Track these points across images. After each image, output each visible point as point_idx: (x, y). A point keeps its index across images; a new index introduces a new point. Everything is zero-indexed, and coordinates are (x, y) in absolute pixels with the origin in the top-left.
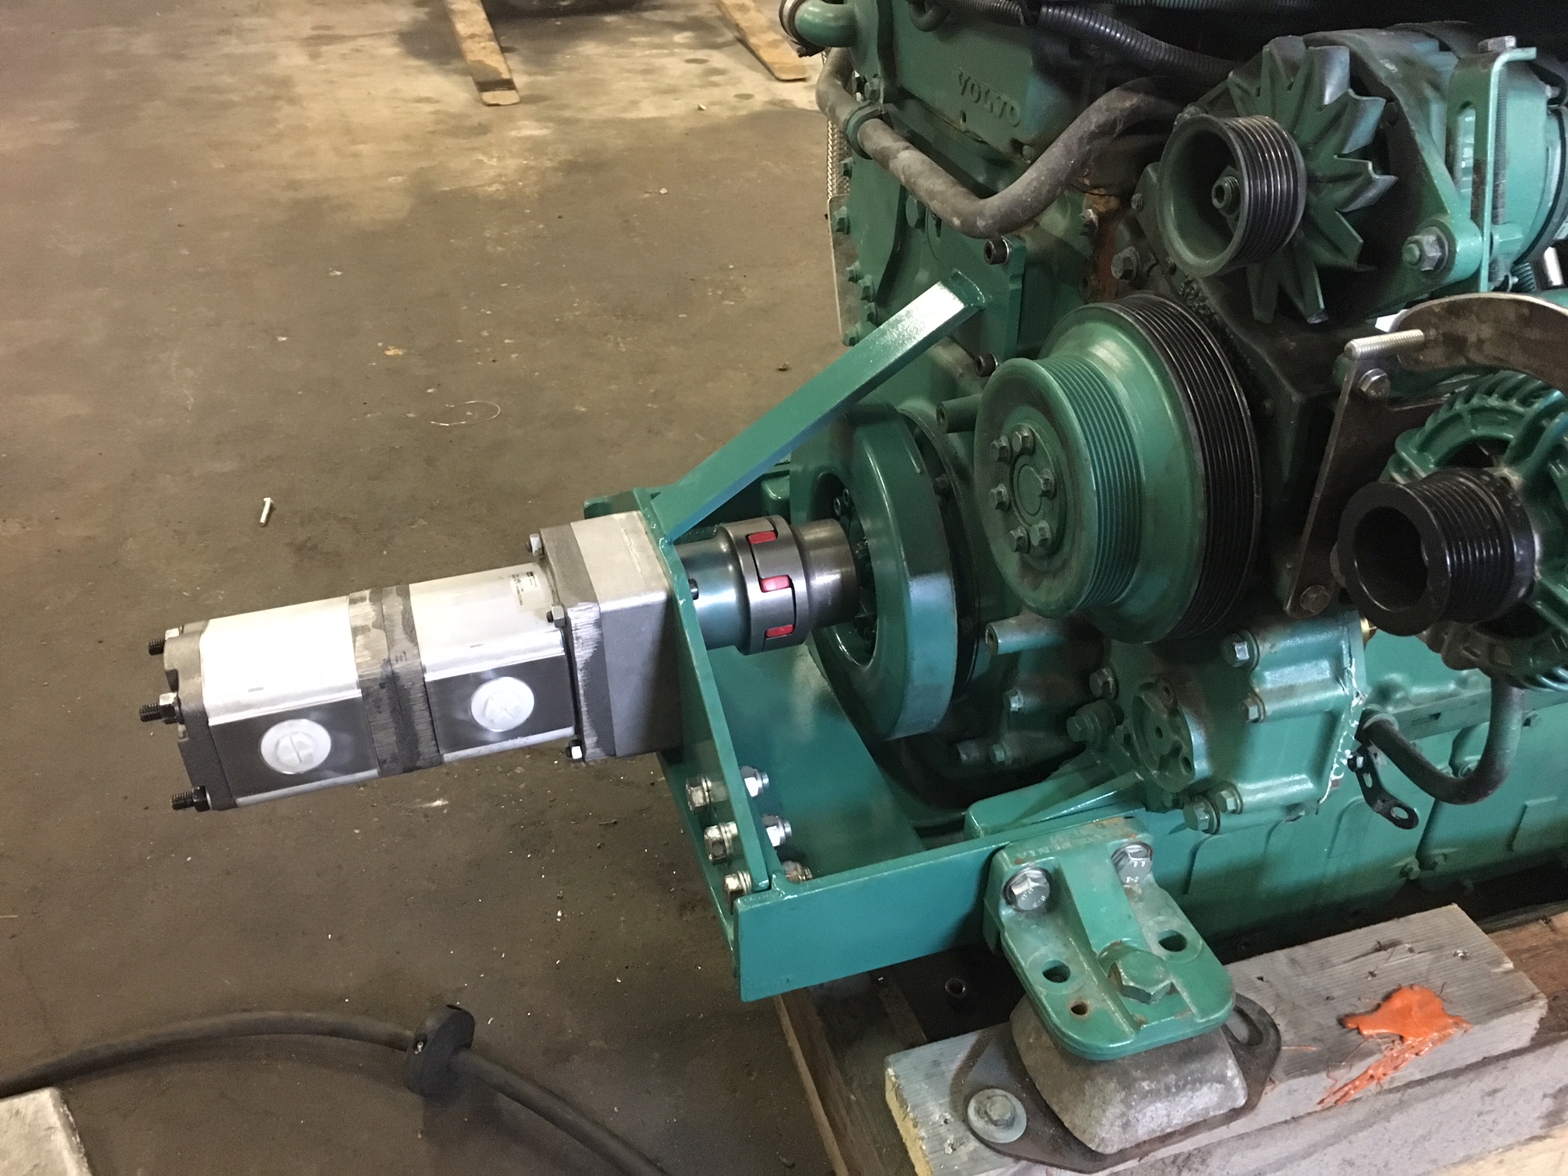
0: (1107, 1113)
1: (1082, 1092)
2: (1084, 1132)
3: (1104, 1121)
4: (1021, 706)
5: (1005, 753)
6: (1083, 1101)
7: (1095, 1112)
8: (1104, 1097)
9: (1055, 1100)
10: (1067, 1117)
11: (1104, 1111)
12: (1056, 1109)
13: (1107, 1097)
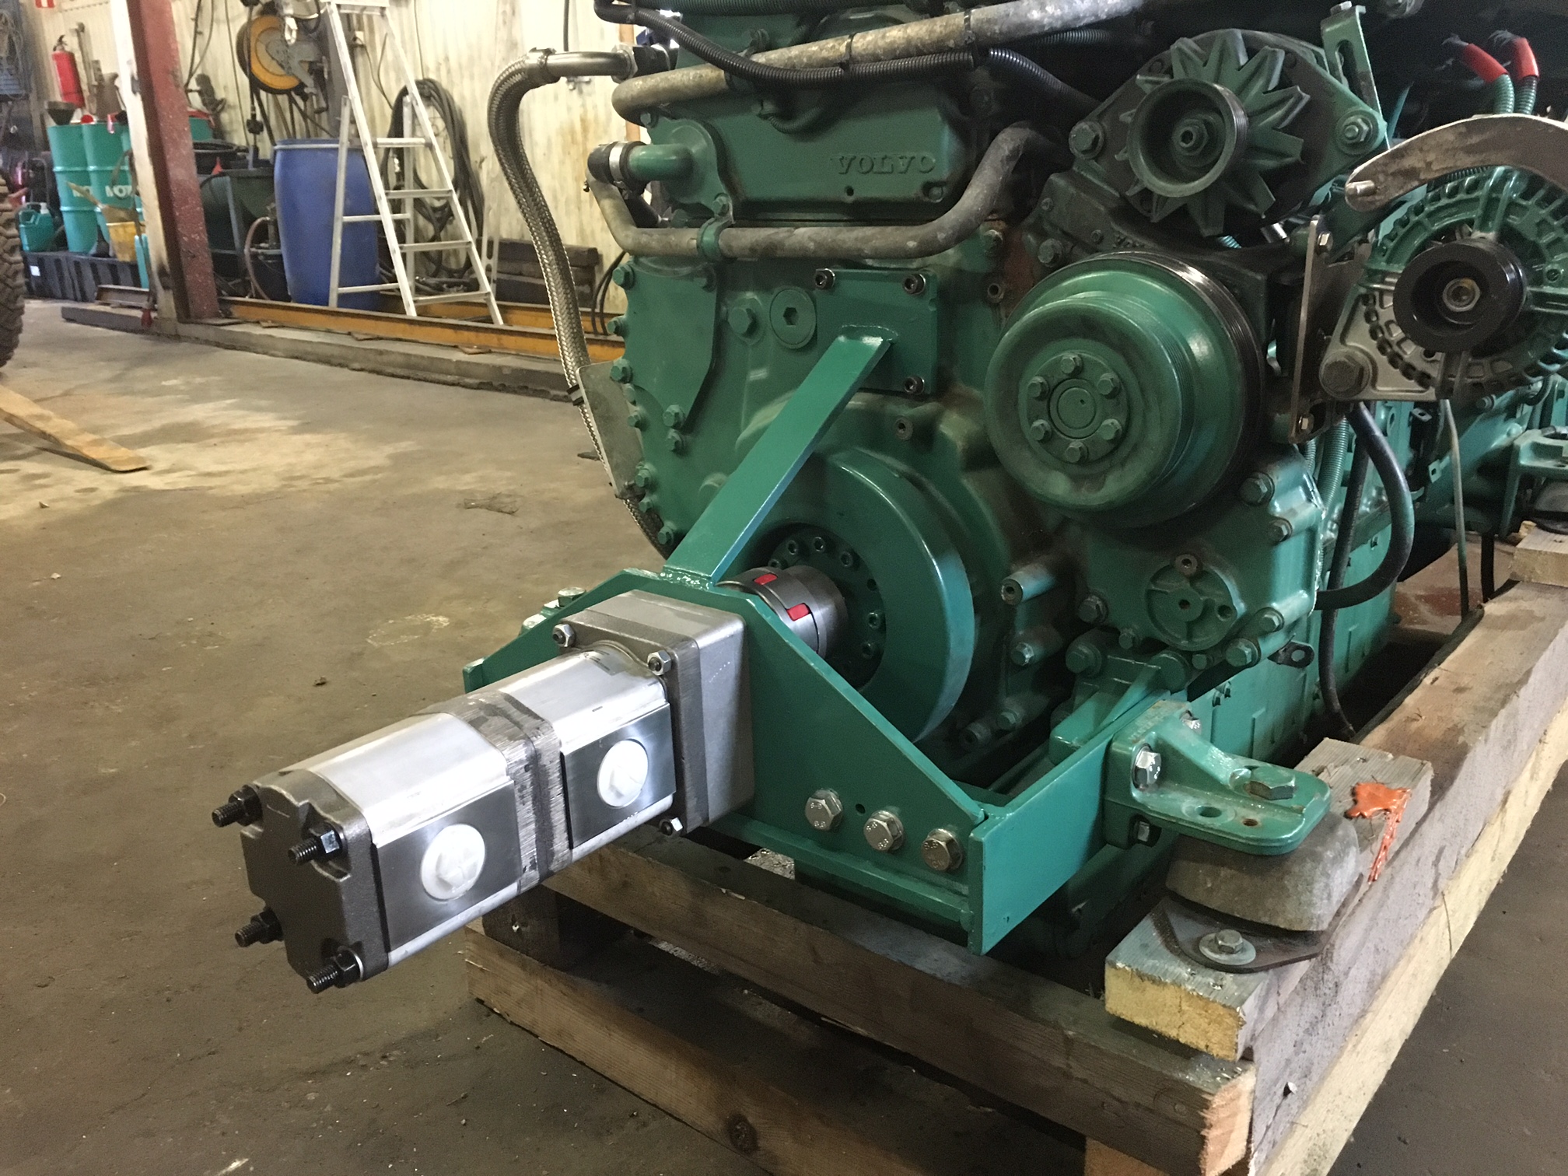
0: (1315, 891)
1: (1284, 888)
2: (1301, 921)
3: (1315, 900)
4: (1033, 655)
5: (1015, 715)
6: (1288, 896)
7: (1303, 898)
8: (1306, 880)
9: (1261, 913)
10: (1280, 919)
11: (1311, 892)
12: (1265, 920)
13: (1308, 878)
